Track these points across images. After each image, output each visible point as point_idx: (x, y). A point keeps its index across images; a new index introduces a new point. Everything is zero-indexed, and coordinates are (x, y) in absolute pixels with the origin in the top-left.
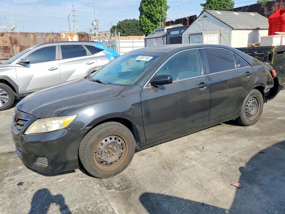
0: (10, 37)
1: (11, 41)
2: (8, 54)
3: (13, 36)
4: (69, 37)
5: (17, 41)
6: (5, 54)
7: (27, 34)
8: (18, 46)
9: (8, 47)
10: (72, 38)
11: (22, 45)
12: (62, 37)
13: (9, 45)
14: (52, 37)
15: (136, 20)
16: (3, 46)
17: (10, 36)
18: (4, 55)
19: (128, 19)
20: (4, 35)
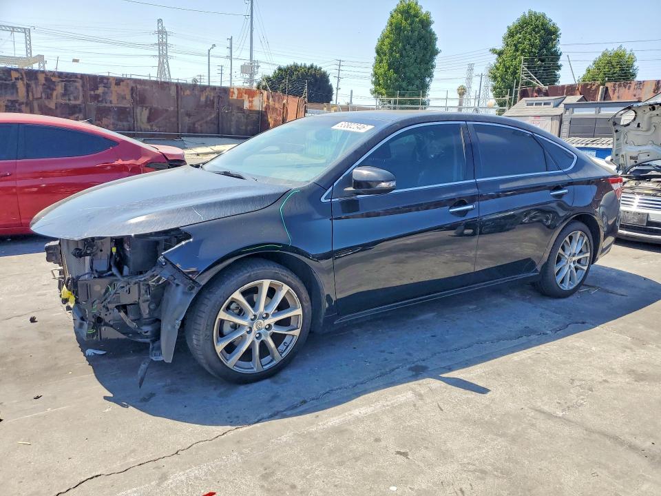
0: (132, 89)
1: (135, 96)
2: (125, 123)
3: (138, 87)
4: (246, 97)
5: (145, 97)
6: (120, 123)
7: (165, 85)
8: (146, 107)
9: (126, 108)
10: (251, 99)
11: (155, 106)
12: (232, 96)
13: (128, 105)
14: (212, 94)
15: (316, 67)
16: (118, 107)
17: (134, 85)
18: (117, 125)
19: (299, 64)
20: (121, 83)
